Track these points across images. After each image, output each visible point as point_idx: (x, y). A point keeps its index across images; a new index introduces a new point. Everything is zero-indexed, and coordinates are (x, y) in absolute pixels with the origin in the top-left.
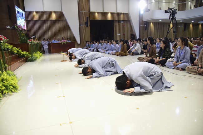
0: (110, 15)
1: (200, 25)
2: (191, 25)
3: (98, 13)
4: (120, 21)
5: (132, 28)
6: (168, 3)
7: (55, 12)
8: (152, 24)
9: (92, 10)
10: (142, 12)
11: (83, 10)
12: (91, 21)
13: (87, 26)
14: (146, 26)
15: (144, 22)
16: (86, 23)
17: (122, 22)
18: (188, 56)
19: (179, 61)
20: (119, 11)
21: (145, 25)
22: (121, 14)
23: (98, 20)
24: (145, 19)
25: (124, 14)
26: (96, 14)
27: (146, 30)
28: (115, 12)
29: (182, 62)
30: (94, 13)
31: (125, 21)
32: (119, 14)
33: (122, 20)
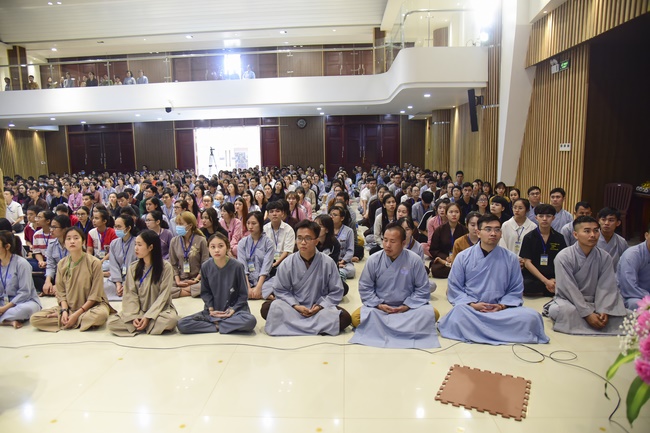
1: (36, 135)
2: (9, 134)
18: (28, 281)
19: (6, 298)
29: (14, 300)
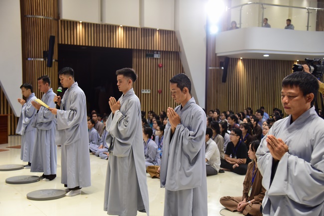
0: (120, 33)
3: (85, 25)
4: (150, 54)
6: (288, 8)
8: (240, 64)
9: (66, 15)
10: (214, 30)
11: (38, 13)
12: (61, 46)
13: (50, 64)
14: (225, 71)
15: (220, 57)
16: (48, 55)
17: (156, 56)
20: (147, 25)
21: (221, 66)
22: (153, 31)
23: (85, 46)
24: (223, 50)
25: (161, 31)
26: (80, 28)
27: (224, 80)
28: (136, 24)
30: (73, 24)
31: (164, 53)
32: (148, 32)
33: (157, 51)
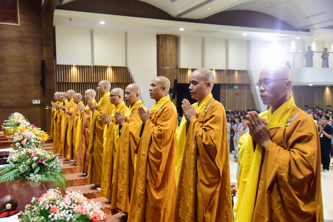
4: (231, 86)
5: (253, 99)
7: (114, 68)
11: (167, 66)
13: (174, 97)
17: (235, 87)
20: (231, 68)
22: (234, 71)
25: (239, 71)
28: (223, 68)
30: (186, 71)
31: (240, 85)
32: (230, 72)
33: (236, 84)
